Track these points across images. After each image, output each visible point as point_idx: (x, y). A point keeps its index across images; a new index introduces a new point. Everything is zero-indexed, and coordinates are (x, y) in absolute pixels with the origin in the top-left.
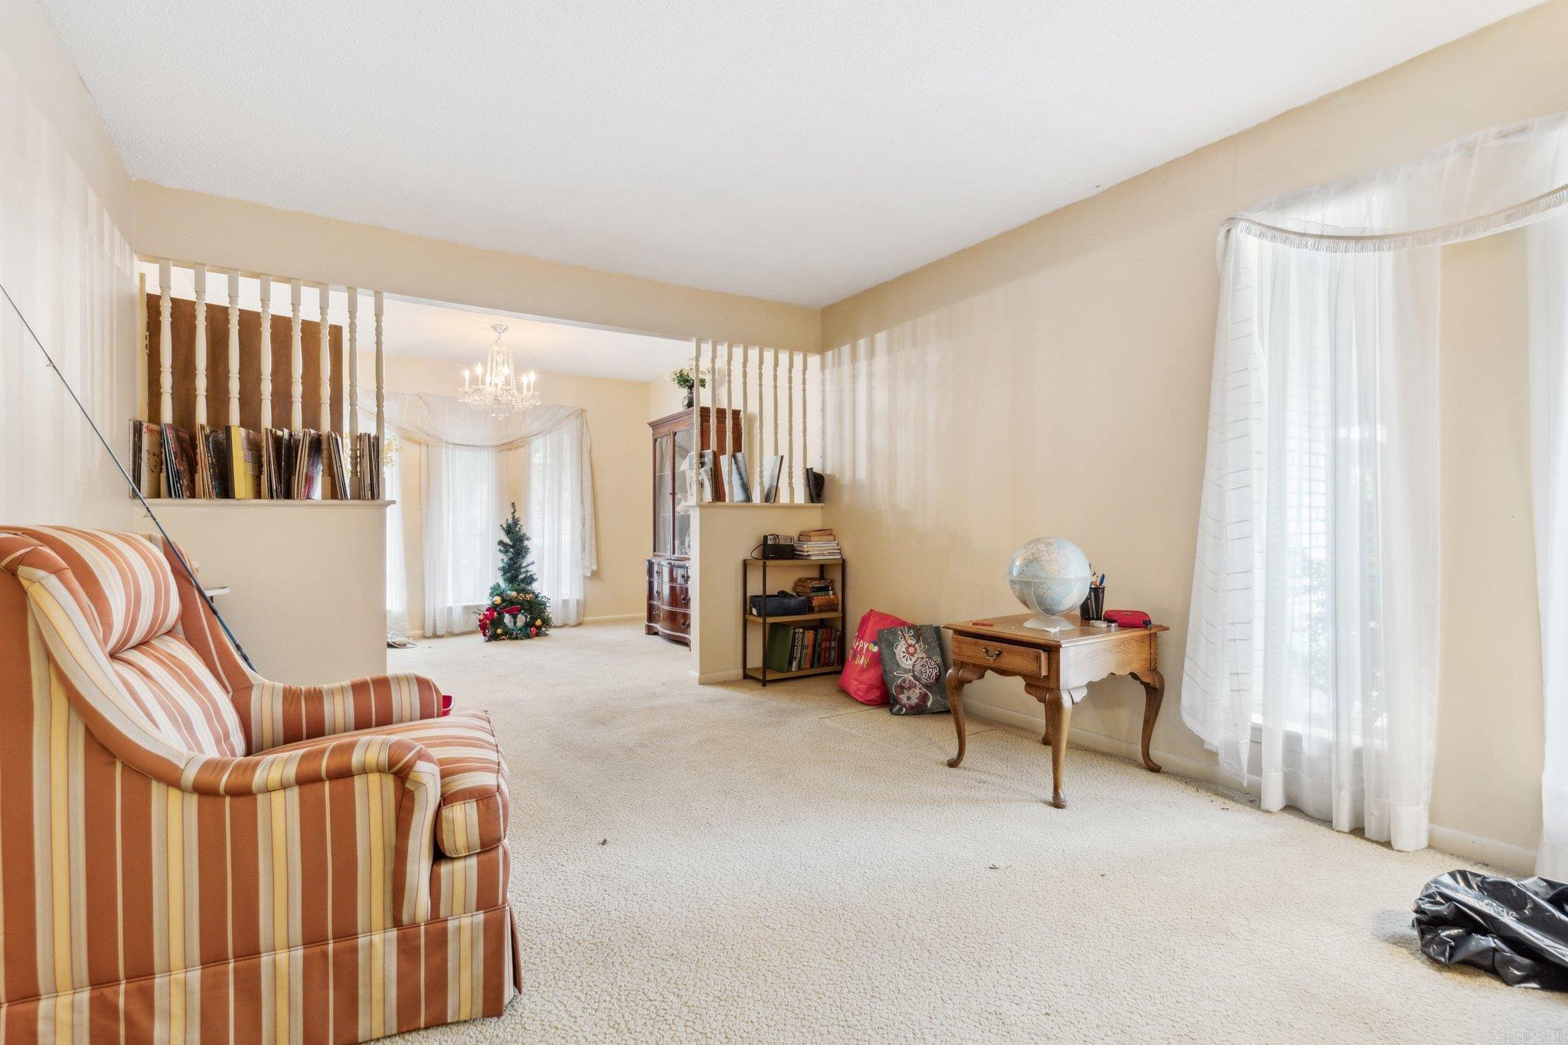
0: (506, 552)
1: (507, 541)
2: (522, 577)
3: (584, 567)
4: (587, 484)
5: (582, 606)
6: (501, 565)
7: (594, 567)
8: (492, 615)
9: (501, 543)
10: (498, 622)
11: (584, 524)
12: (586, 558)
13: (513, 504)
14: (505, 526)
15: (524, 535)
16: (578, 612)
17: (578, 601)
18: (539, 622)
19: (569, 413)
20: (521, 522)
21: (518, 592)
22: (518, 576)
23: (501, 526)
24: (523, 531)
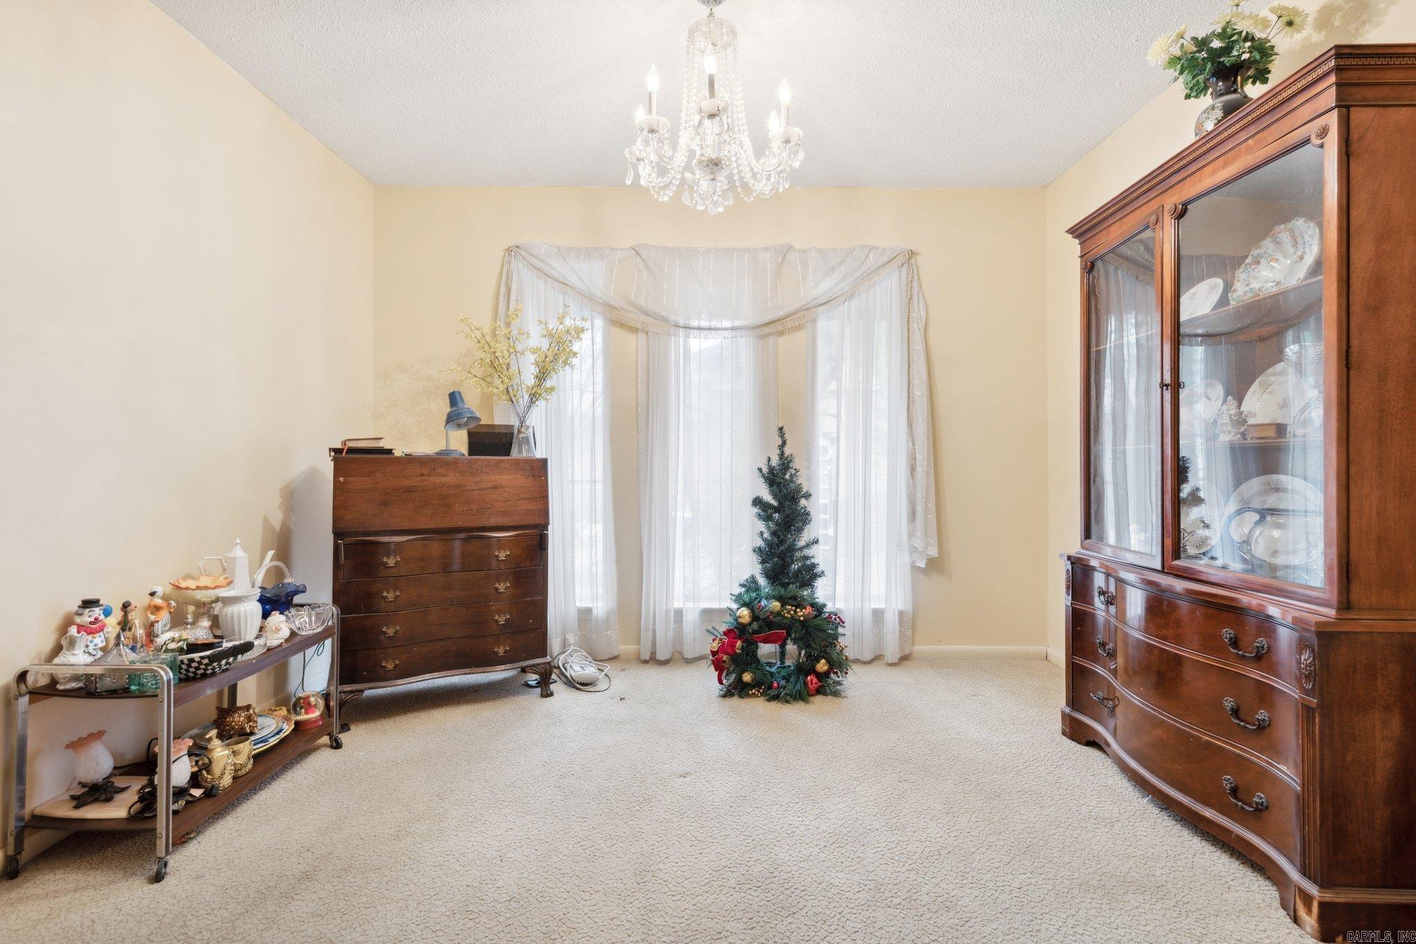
0: (767, 519)
1: (768, 498)
2: (795, 567)
3: (913, 550)
4: (920, 392)
5: (909, 622)
6: (760, 543)
7: (933, 552)
8: (732, 645)
9: (757, 502)
10: (747, 659)
11: (913, 469)
12: (919, 534)
13: (781, 429)
14: (765, 470)
15: (799, 488)
16: (902, 634)
17: (901, 613)
18: (822, 666)
19: (885, 258)
20: (796, 464)
21: (783, 600)
22: (789, 566)
23: (760, 470)
24: (802, 480)
